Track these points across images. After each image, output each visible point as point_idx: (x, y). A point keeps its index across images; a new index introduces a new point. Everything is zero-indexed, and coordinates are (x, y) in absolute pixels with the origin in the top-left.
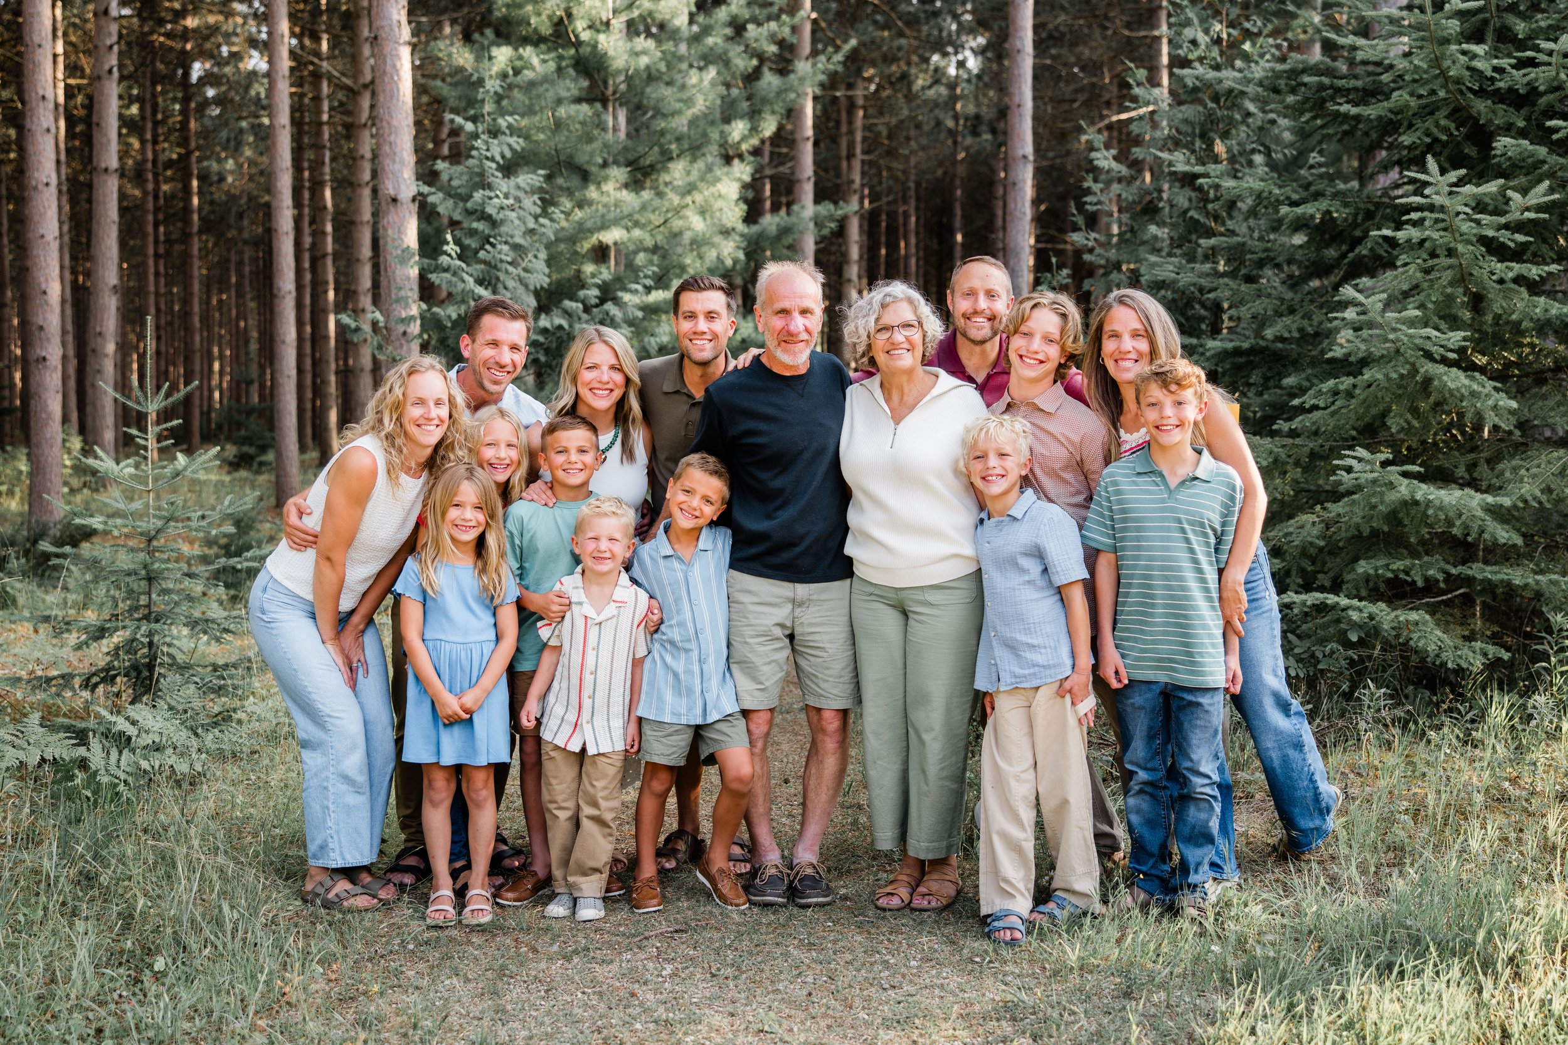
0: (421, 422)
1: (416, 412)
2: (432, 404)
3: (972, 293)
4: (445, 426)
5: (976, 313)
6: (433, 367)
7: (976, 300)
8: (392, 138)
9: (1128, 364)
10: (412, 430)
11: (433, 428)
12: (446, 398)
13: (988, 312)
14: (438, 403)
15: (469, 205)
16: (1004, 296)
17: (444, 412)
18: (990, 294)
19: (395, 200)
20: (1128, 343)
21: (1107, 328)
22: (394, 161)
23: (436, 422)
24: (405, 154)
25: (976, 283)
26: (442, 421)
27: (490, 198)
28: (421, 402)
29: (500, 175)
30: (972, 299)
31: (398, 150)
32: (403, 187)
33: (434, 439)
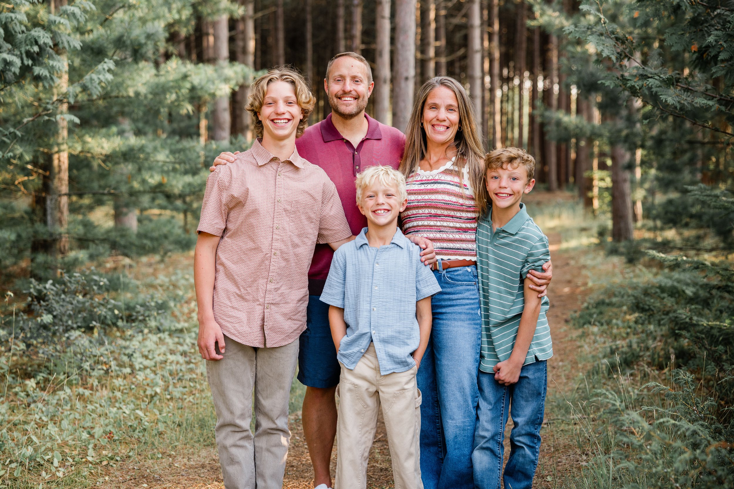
9: (442, 129)
18: (355, 80)
20: (444, 114)
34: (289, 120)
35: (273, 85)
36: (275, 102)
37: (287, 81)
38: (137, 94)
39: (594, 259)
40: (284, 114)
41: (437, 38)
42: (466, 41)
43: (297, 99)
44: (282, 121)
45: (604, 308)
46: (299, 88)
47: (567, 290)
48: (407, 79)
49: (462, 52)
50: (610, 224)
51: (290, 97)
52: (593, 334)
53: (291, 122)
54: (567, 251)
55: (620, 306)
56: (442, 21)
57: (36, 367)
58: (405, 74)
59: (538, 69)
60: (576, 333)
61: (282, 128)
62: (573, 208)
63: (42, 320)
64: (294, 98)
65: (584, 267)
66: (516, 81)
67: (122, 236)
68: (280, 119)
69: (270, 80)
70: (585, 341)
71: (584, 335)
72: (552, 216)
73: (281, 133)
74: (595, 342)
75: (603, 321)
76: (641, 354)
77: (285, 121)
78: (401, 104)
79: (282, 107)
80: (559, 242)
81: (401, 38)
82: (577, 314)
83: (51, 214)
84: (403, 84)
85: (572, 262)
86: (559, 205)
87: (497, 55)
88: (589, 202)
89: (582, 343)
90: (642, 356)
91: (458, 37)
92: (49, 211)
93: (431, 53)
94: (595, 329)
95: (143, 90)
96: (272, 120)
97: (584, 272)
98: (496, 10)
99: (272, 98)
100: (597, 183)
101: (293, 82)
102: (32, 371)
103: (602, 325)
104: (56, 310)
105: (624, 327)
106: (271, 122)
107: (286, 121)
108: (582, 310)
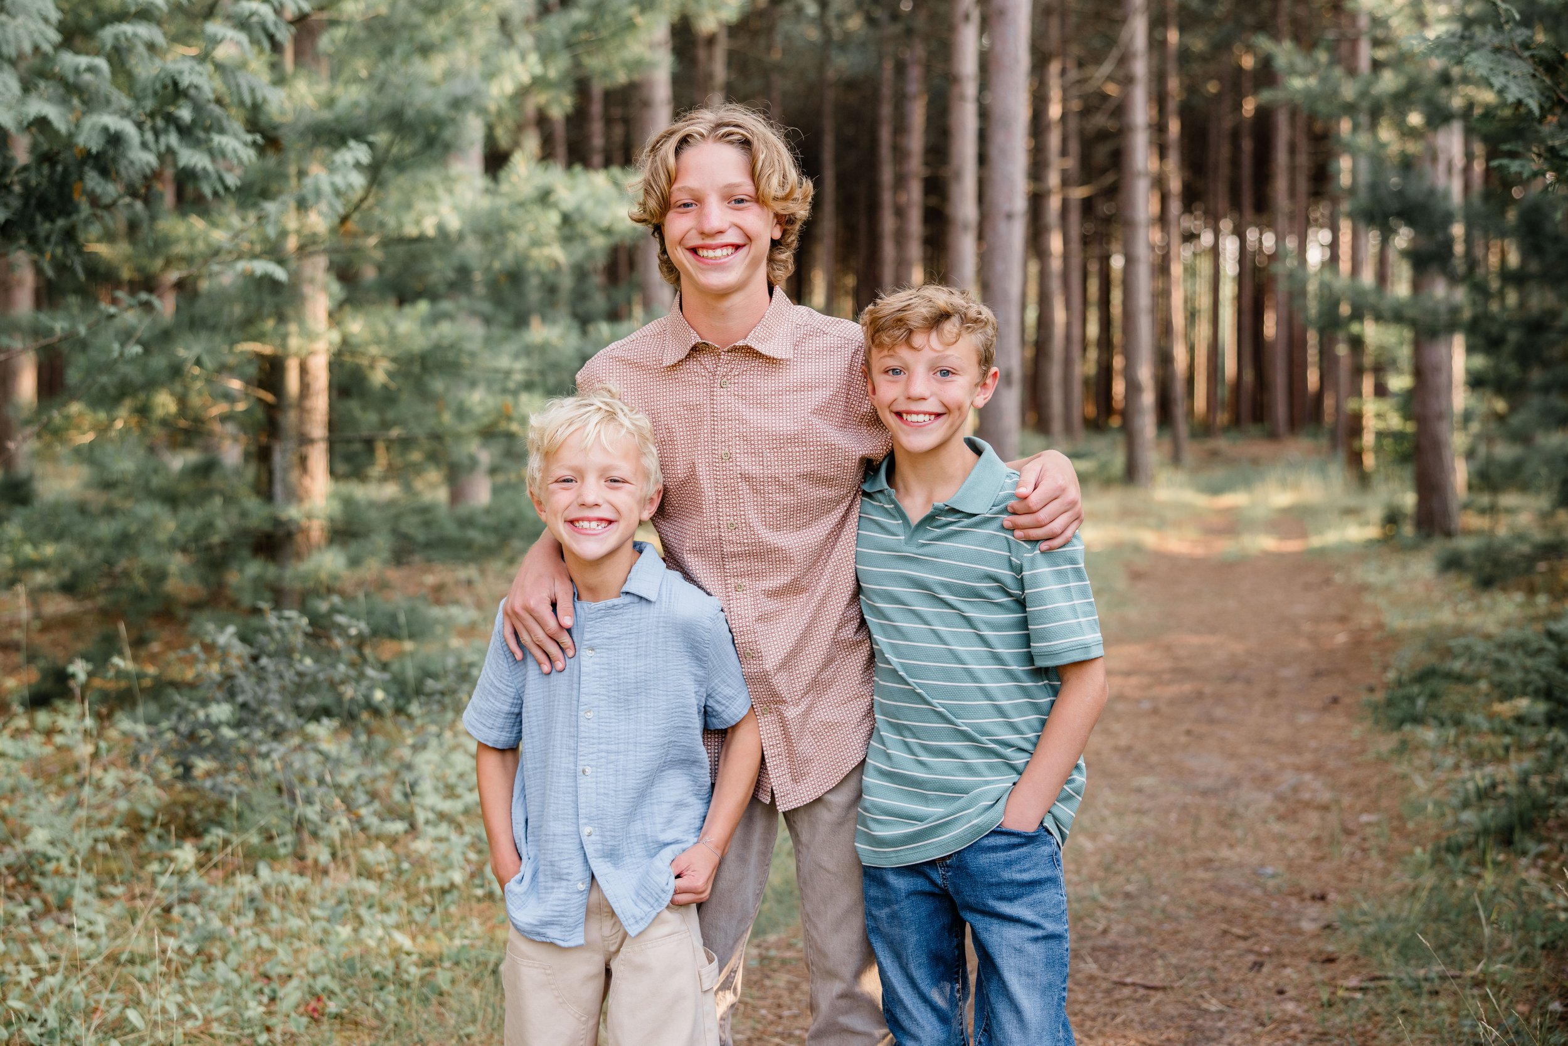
34: (737, 247)
35: (691, 155)
36: (697, 201)
37: (731, 142)
38: (441, 229)
39: (1382, 570)
40: (721, 232)
41: (1064, 153)
42: (1118, 159)
43: (757, 189)
44: (718, 253)
45: (1434, 684)
46: (762, 157)
47: (1341, 638)
48: (1009, 216)
49: (1109, 179)
50: (1409, 500)
51: (738, 186)
52: (1424, 745)
53: (742, 252)
54: (1322, 552)
55: (1472, 680)
56: (1073, 124)
57: (211, 811)
58: (1005, 207)
59: (1248, 214)
60: (1386, 743)
61: (719, 267)
62: (1322, 470)
63: (207, 716)
64: (748, 188)
65: (1364, 588)
66: (1207, 239)
67: (427, 524)
68: (714, 248)
69: (685, 141)
70: (1410, 761)
71: (1403, 747)
72: (1283, 485)
73: (716, 279)
74: (1434, 766)
75: (1444, 714)
76: (1553, 799)
77: (725, 251)
78: (999, 267)
79: (717, 215)
80: (1303, 534)
81: (998, 138)
82: (1380, 696)
83: (284, 481)
84: (1002, 226)
85: (1338, 578)
86: (1292, 466)
87: (1175, 185)
88: (1355, 458)
89: (1402, 768)
90: (1552, 806)
91: (1101, 153)
92: (278, 475)
93: (1053, 179)
94: (1429, 735)
95: (454, 223)
96: (694, 250)
97: (1368, 599)
98: (1173, 105)
99: (690, 191)
100: (1371, 424)
101: (746, 144)
102: (203, 820)
103: (1442, 724)
104: (243, 692)
105: (1493, 731)
106: (689, 255)
107: (730, 250)
108: (1387, 686)
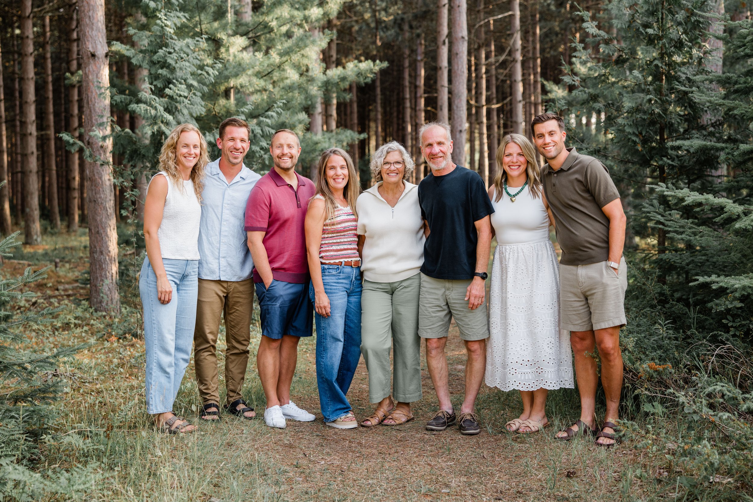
0: (186, 155)
1: (184, 150)
2: (192, 147)
3: (281, 146)
4: (198, 158)
5: (283, 155)
6: (193, 129)
7: (283, 149)
8: (91, 13)
9: (340, 180)
10: (182, 159)
11: (192, 159)
12: (199, 144)
13: (289, 154)
14: (195, 147)
15: (155, 58)
16: (296, 147)
17: (198, 151)
18: (289, 146)
19: (93, 55)
20: (340, 171)
21: (329, 165)
22: (92, 29)
23: (194, 156)
24: (100, 24)
25: (282, 141)
26: (196, 155)
27: (170, 53)
28: (187, 146)
29: (176, 38)
30: (281, 149)
31: (95, 21)
32: (99, 47)
33: (192, 164)
81: (456, 102)
93: (484, 101)
